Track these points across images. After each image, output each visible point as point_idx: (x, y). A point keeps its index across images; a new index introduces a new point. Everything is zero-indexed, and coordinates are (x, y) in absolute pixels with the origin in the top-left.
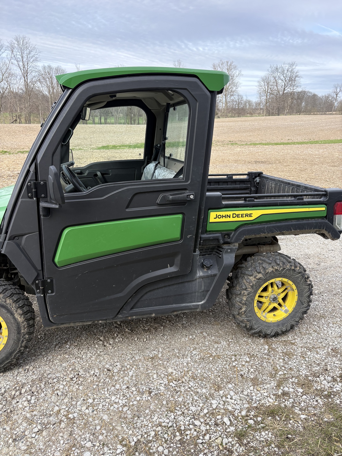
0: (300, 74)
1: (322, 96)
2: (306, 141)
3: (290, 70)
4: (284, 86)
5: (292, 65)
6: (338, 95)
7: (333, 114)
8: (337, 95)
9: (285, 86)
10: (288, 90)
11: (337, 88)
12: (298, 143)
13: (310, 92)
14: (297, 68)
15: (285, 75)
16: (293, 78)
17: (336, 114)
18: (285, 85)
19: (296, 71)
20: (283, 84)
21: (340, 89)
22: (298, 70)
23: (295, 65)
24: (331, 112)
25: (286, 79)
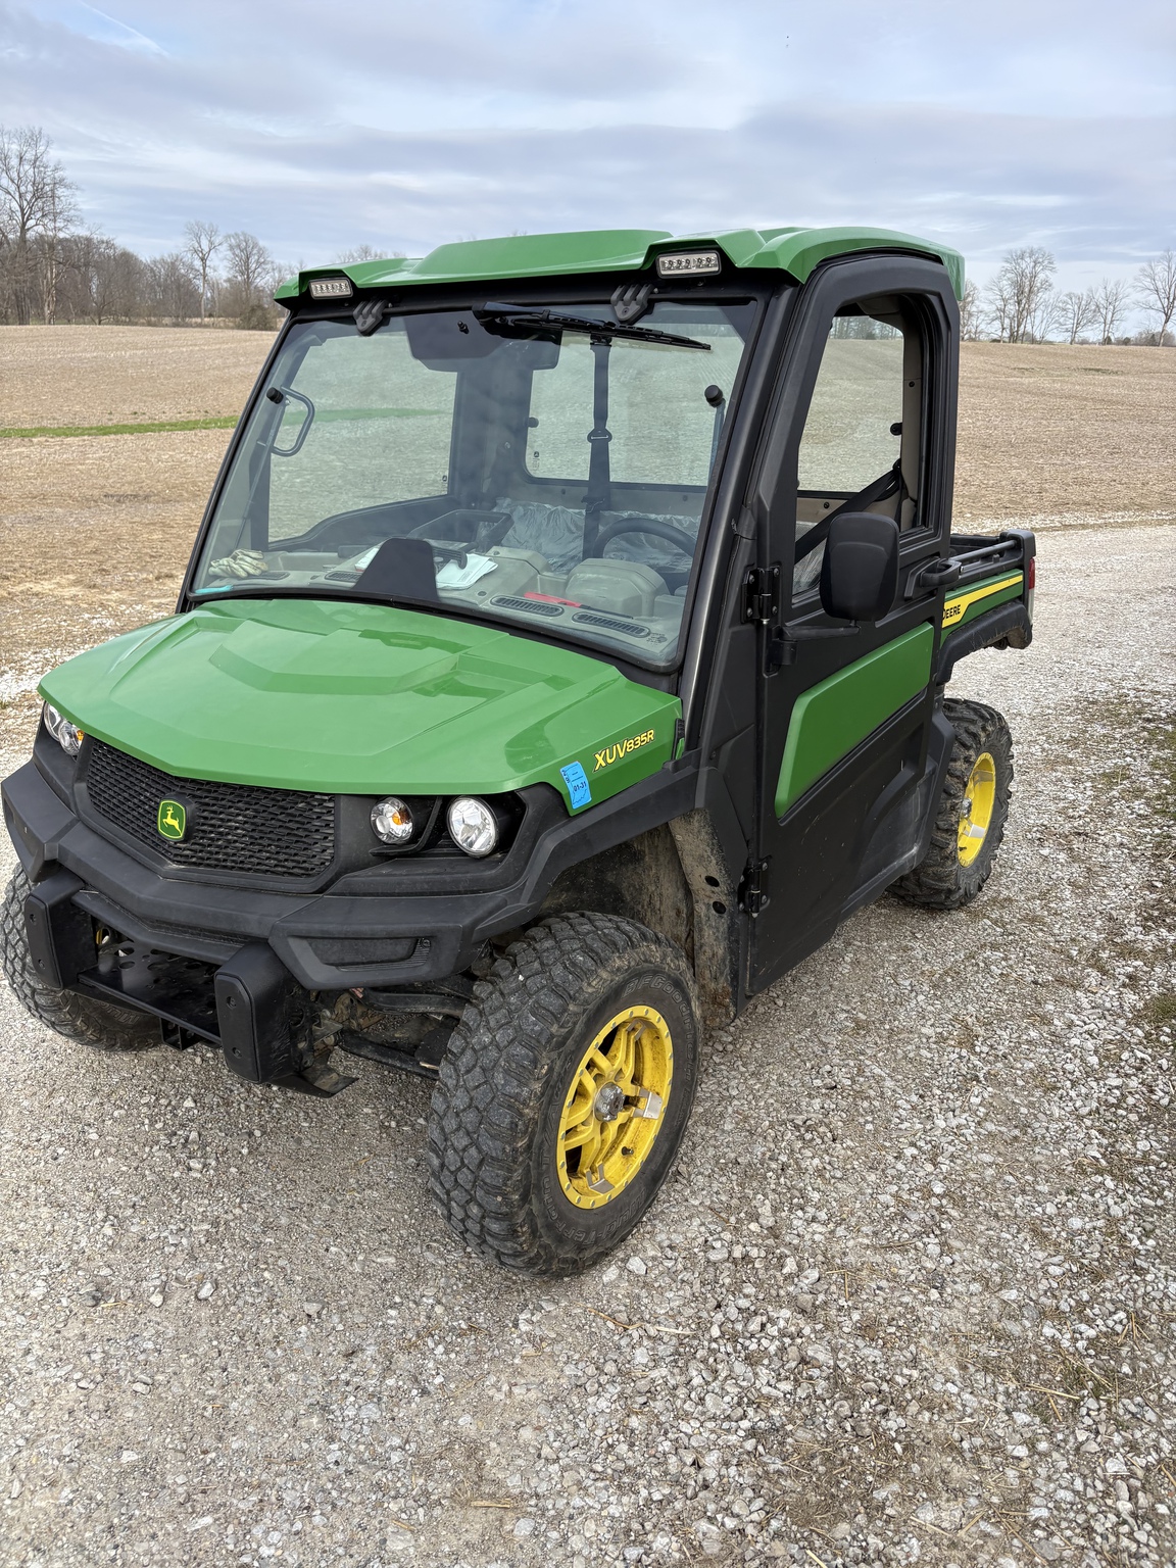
0: (67, 174)
1: (155, 262)
2: (193, 417)
3: (29, 156)
4: (19, 214)
5: (33, 139)
6: (208, 263)
7: (206, 326)
8: (203, 259)
9: (23, 215)
10: (36, 230)
11: (198, 238)
12: (175, 426)
13: (109, 244)
14: (53, 155)
15: (15, 175)
16: (47, 188)
17: (214, 326)
18: (22, 210)
19: (52, 165)
20: (15, 206)
21: (211, 243)
22: (59, 163)
23: (43, 141)
24: (199, 320)
25: (23, 189)
